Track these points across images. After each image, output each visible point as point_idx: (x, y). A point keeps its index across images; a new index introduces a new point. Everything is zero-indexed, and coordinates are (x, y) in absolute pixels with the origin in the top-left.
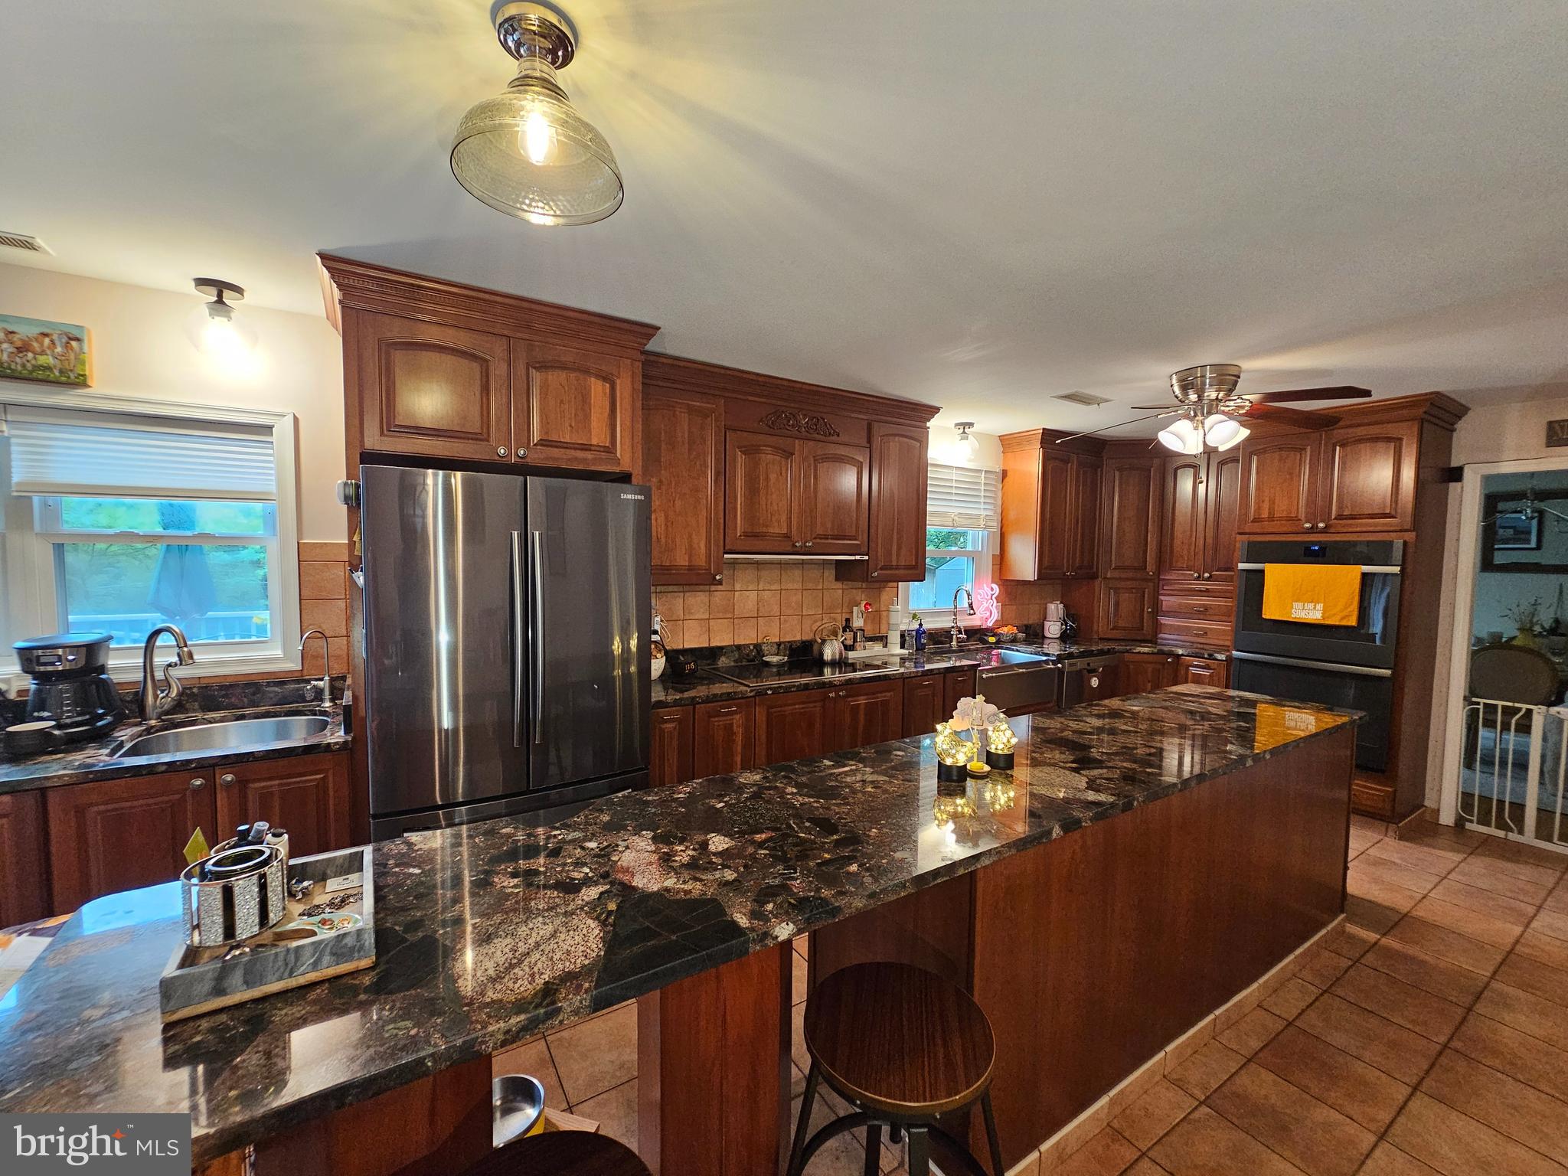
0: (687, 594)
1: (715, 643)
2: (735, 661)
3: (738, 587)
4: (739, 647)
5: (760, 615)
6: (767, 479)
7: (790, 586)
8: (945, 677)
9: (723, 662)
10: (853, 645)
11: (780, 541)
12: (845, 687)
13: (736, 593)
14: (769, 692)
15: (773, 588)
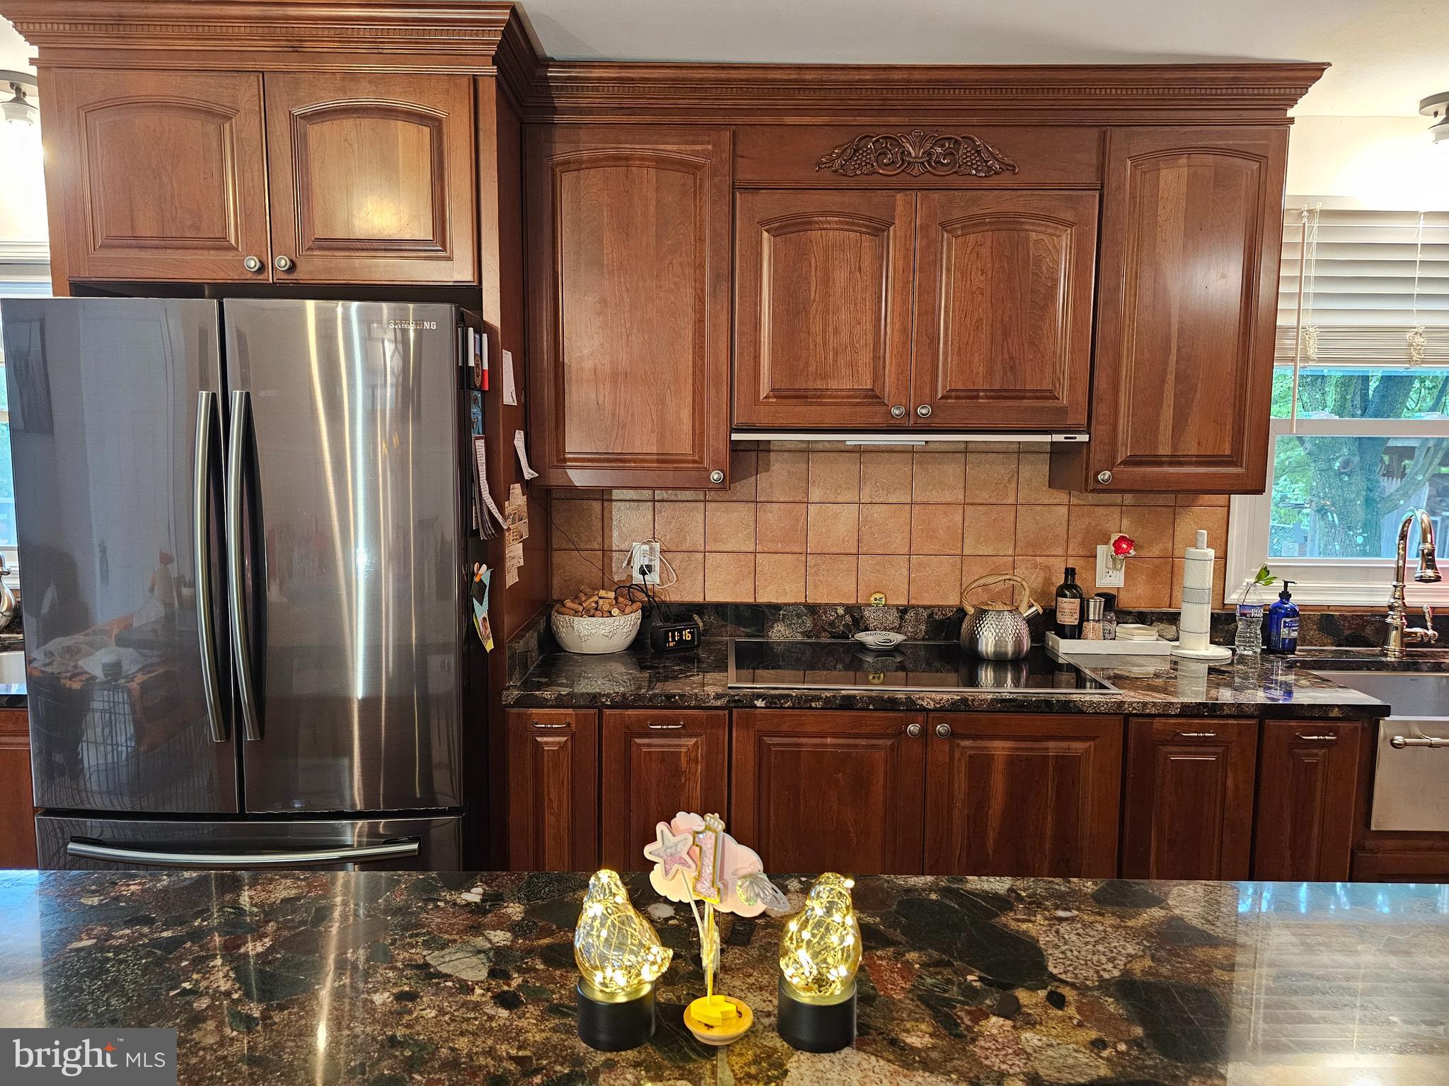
0: (709, 505)
1: (763, 598)
2: (806, 634)
3: (816, 494)
4: (813, 609)
5: (864, 549)
6: (826, 280)
7: (935, 496)
8: (1261, 728)
9: (780, 633)
10: (1080, 626)
11: (858, 404)
12: (952, 715)
13: (811, 507)
14: (759, 703)
15: (893, 499)
